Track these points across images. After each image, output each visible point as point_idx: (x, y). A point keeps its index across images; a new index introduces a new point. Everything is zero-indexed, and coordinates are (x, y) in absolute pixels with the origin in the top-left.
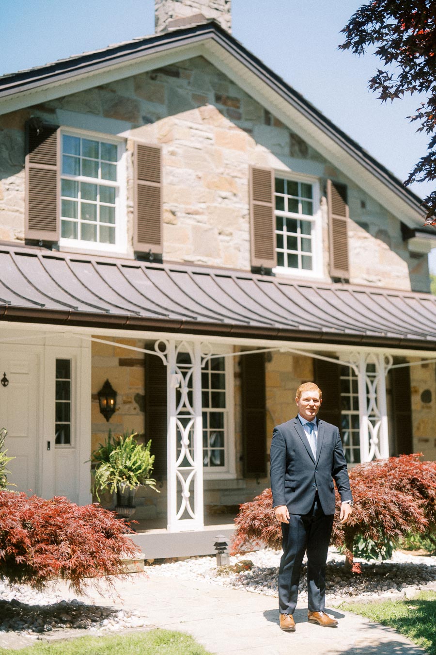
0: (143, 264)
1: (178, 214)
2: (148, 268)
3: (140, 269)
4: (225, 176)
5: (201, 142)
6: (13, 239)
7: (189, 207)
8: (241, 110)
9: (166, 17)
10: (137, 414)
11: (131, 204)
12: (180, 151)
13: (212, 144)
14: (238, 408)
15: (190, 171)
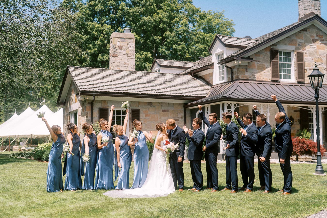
0: (299, 85)
1: (307, 70)
2: (301, 86)
3: (299, 86)
4: (320, 58)
5: (313, 49)
6: (268, 80)
7: (310, 68)
8: (323, 39)
9: (303, 14)
10: (299, 124)
11: (296, 69)
12: (308, 52)
13: (316, 49)
14: (324, 123)
15: (310, 58)
